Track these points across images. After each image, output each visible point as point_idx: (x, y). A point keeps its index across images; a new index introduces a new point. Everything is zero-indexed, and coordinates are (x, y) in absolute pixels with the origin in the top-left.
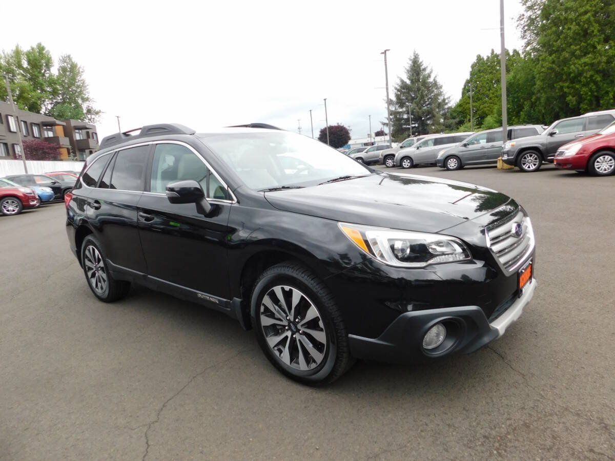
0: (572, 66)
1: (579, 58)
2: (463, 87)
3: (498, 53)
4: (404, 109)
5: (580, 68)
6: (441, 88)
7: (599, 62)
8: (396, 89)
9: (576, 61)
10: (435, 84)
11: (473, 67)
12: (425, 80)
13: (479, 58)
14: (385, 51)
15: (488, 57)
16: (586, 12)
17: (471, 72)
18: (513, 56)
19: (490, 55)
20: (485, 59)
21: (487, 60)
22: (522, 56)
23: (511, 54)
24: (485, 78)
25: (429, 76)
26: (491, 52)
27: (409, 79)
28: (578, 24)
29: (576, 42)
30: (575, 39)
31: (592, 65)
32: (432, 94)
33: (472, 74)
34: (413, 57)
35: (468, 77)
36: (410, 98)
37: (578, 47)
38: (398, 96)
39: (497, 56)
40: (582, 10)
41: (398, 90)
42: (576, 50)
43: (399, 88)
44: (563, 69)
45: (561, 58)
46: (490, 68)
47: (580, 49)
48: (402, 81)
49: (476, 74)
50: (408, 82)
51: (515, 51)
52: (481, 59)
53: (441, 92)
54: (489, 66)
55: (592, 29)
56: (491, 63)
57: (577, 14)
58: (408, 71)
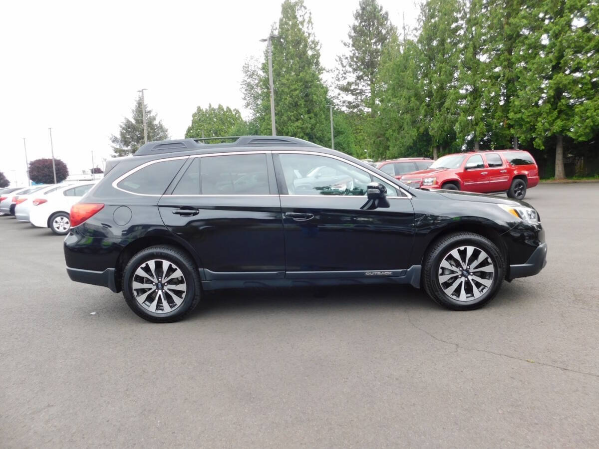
0: (290, 128)
1: (293, 122)
2: (185, 133)
3: (215, 108)
4: (129, 148)
5: (295, 130)
6: (167, 131)
7: (307, 127)
8: (121, 127)
9: (292, 124)
10: (161, 127)
11: (194, 116)
12: (151, 122)
13: (199, 109)
14: (143, 90)
15: (207, 110)
16: (295, 90)
17: (192, 120)
18: (227, 112)
19: (208, 108)
20: (204, 111)
21: (206, 112)
22: (234, 113)
23: (225, 110)
24: (205, 127)
25: (154, 119)
26: (209, 105)
27: (135, 119)
28: (291, 97)
29: (291, 109)
30: (290, 108)
31: (302, 128)
32: (158, 136)
33: (193, 122)
34: (138, 99)
35: (190, 124)
36: (136, 137)
37: (293, 114)
38: (122, 134)
39: (214, 110)
40: (293, 87)
41: (123, 129)
42: (291, 116)
43: (124, 126)
44: (283, 129)
45: (282, 120)
46: (209, 119)
47: (294, 115)
48: (128, 121)
49: (197, 123)
50: (133, 122)
51: (228, 108)
52: (200, 110)
53: (167, 135)
54: (207, 118)
55: (300, 102)
56: (209, 115)
57: (290, 90)
58: (133, 111)
